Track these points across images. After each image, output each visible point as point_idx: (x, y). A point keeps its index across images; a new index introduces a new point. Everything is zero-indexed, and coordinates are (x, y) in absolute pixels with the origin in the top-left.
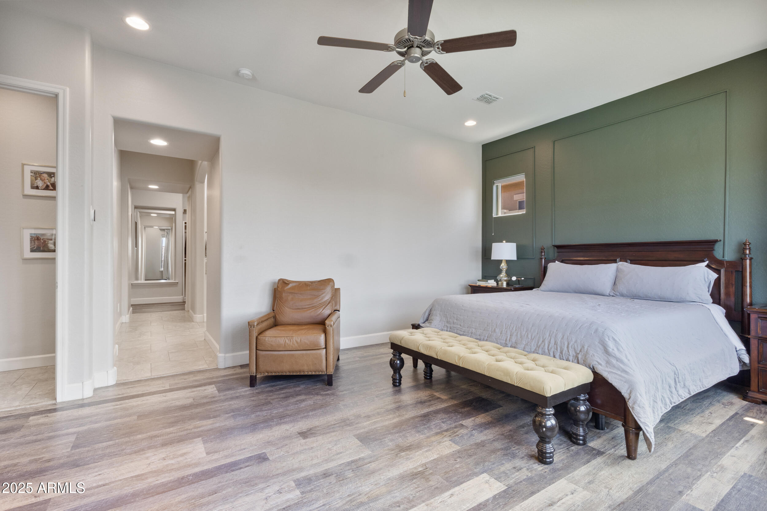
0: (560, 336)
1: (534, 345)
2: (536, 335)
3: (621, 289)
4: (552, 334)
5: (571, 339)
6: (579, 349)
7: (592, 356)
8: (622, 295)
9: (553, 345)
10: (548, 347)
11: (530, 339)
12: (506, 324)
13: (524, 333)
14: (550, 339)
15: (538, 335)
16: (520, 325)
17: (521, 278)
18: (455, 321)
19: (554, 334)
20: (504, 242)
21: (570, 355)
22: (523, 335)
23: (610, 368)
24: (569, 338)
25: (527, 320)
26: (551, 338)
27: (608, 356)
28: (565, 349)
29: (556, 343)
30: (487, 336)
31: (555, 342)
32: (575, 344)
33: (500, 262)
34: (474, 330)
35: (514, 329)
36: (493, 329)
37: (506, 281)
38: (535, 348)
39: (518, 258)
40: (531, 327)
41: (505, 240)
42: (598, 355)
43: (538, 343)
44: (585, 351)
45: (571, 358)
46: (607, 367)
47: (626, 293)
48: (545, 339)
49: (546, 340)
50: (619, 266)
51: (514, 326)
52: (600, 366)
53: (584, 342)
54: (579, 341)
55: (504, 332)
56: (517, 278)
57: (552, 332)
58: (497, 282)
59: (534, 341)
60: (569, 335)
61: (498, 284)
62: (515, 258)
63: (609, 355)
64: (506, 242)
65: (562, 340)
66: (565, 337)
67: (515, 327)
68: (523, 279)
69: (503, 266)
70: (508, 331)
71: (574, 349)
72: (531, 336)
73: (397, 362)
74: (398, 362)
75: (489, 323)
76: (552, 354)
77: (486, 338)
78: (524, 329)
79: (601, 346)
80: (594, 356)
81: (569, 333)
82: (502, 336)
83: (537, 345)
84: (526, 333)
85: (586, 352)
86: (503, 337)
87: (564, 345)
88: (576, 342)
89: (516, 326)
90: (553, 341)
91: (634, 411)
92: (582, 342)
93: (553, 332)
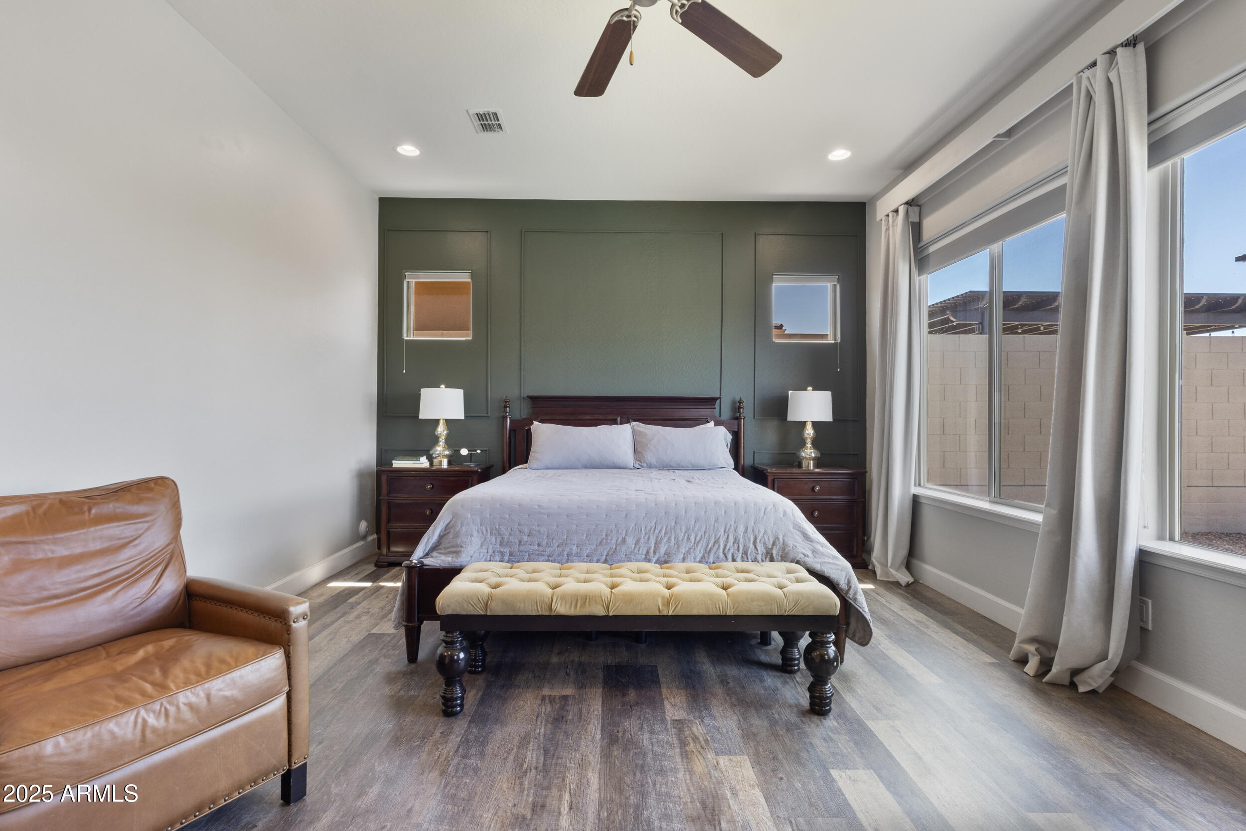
0: (741, 529)
1: (700, 550)
2: (703, 534)
3: (649, 458)
4: (729, 529)
5: (759, 529)
6: (771, 543)
7: (793, 547)
8: (650, 467)
9: (732, 544)
10: (724, 549)
11: (693, 542)
12: (646, 528)
13: (683, 534)
14: (726, 536)
15: (707, 535)
16: (673, 524)
17: (476, 451)
18: (525, 538)
19: (732, 527)
20: (443, 386)
21: (758, 554)
22: (680, 539)
23: (820, 558)
24: (755, 530)
25: (684, 513)
26: (728, 535)
27: (812, 544)
28: (751, 546)
29: (736, 541)
30: (605, 554)
31: (736, 539)
32: (765, 536)
33: (436, 422)
34: (575, 547)
35: (663, 531)
36: (620, 539)
37: (445, 456)
38: (701, 555)
39: (467, 416)
40: (693, 523)
41: (443, 383)
42: (800, 545)
43: (707, 546)
44: (781, 543)
45: (759, 558)
46: (815, 557)
47: (655, 463)
48: (719, 538)
49: (721, 538)
50: (635, 427)
51: (662, 528)
52: (807, 558)
53: (776, 532)
54: (769, 531)
55: (642, 540)
56: (469, 451)
57: (728, 526)
58: (430, 459)
59: (700, 544)
60: (753, 525)
61: (431, 464)
62: (460, 415)
63: (812, 542)
64: (446, 387)
65: (746, 535)
66: (750, 530)
67: (664, 528)
68: (479, 451)
69: (441, 430)
70: (651, 536)
71: (765, 544)
72: (696, 537)
73: (458, 656)
74: (462, 655)
75: (612, 531)
76: (730, 557)
77: (604, 557)
78: (681, 529)
79: (798, 533)
80: (796, 546)
81: (753, 522)
82: (639, 549)
83: (705, 549)
84: (687, 535)
85: (783, 544)
86: (641, 549)
87: (749, 540)
88: (765, 533)
89: (667, 527)
90: (731, 539)
91: (856, 603)
92: (774, 532)
93: (731, 525)
